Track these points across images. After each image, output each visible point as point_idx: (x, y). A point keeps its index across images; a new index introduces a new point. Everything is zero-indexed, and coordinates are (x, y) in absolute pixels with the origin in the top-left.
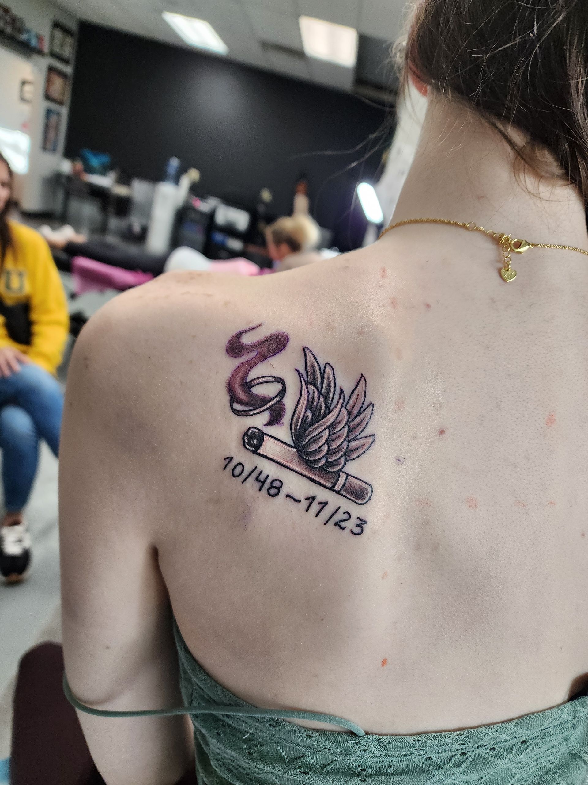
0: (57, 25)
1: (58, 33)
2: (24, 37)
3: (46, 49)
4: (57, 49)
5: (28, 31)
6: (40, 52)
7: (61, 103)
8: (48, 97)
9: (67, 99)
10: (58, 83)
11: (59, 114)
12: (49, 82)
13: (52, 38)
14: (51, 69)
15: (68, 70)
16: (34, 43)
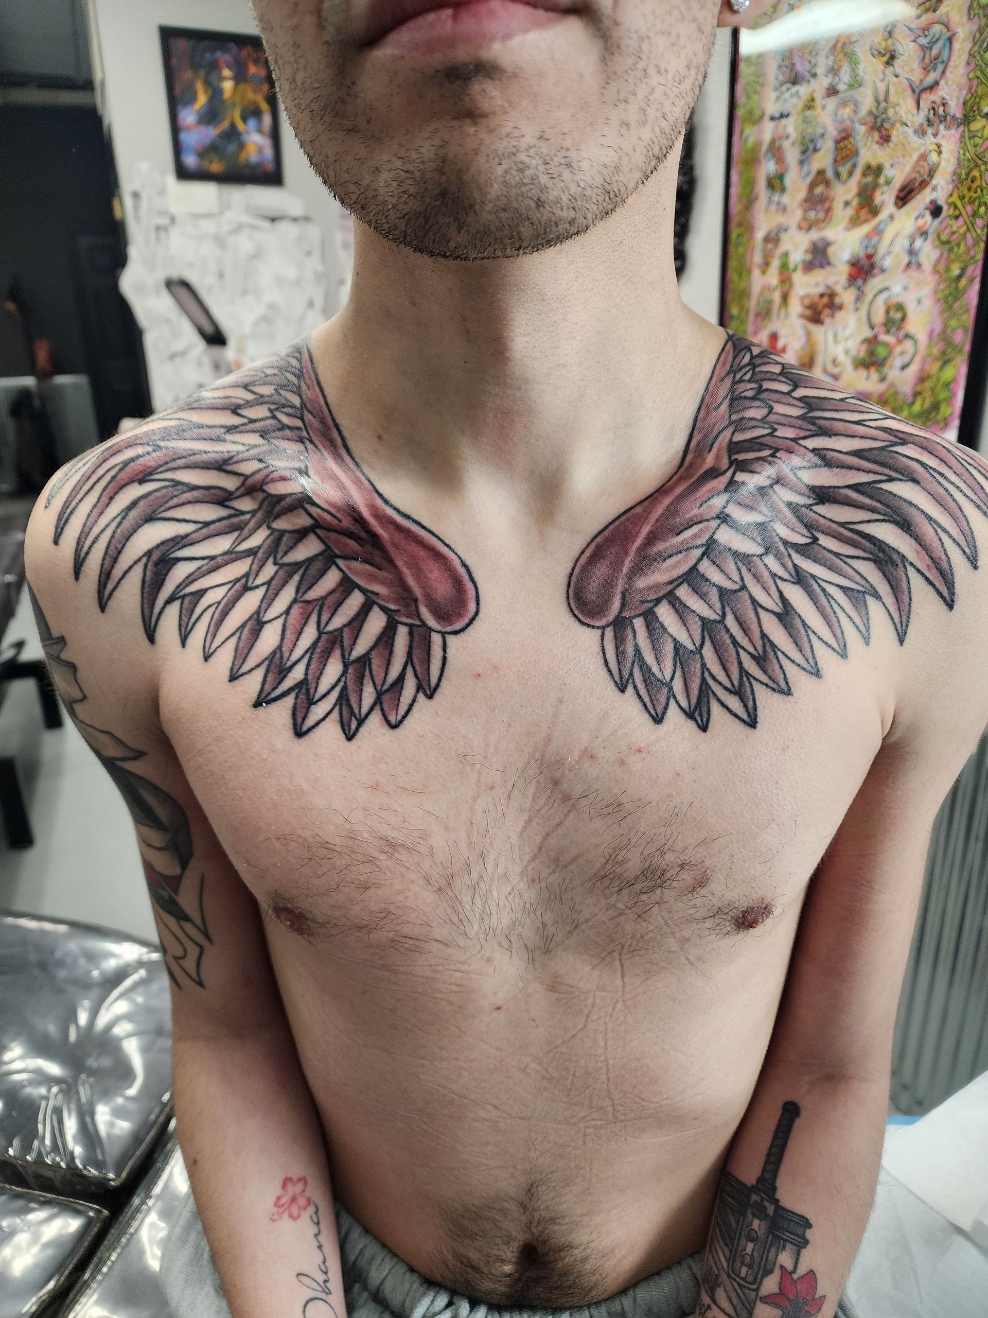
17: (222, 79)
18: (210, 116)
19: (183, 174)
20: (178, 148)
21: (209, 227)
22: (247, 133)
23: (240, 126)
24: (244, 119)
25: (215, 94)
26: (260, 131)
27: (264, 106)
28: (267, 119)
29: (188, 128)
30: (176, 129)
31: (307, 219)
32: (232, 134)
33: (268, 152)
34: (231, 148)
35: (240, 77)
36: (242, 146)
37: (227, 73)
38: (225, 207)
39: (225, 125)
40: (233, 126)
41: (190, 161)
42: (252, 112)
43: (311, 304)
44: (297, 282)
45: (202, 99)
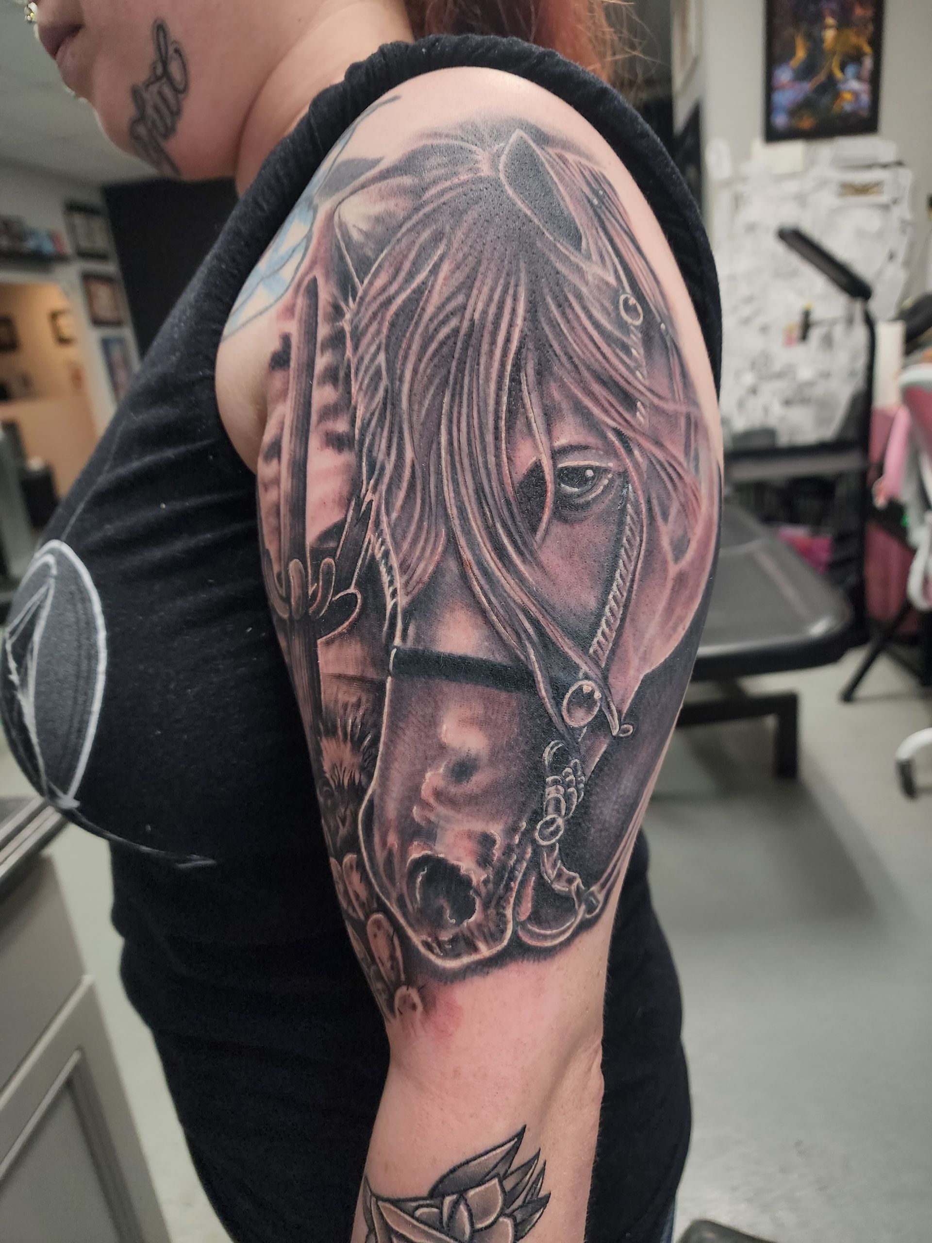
0: (73, 208)
1: (78, 220)
2: (31, 244)
3: (68, 248)
4: (85, 244)
5: (32, 233)
6: (61, 258)
7: (117, 323)
8: (97, 322)
9: (125, 313)
10: (103, 294)
11: (121, 341)
12: (90, 298)
13: (72, 229)
14: (87, 278)
15: (111, 268)
16: (48, 247)
17: (826, 27)
18: (807, 71)
19: (772, 135)
20: (769, 110)
21: (792, 187)
22: (846, 81)
23: (838, 74)
24: (842, 69)
25: (815, 44)
26: (858, 78)
27: (867, 49)
28: (868, 63)
29: (783, 87)
30: (769, 89)
31: (899, 164)
32: (830, 87)
33: (865, 98)
34: (825, 100)
35: (844, 23)
36: (837, 97)
37: (830, 21)
38: (811, 163)
39: (821, 77)
40: (831, 77)
41: (781, 121)
42: (854, 58)
43: (892, 257)
44: (880, 235)
45: (801, 54)
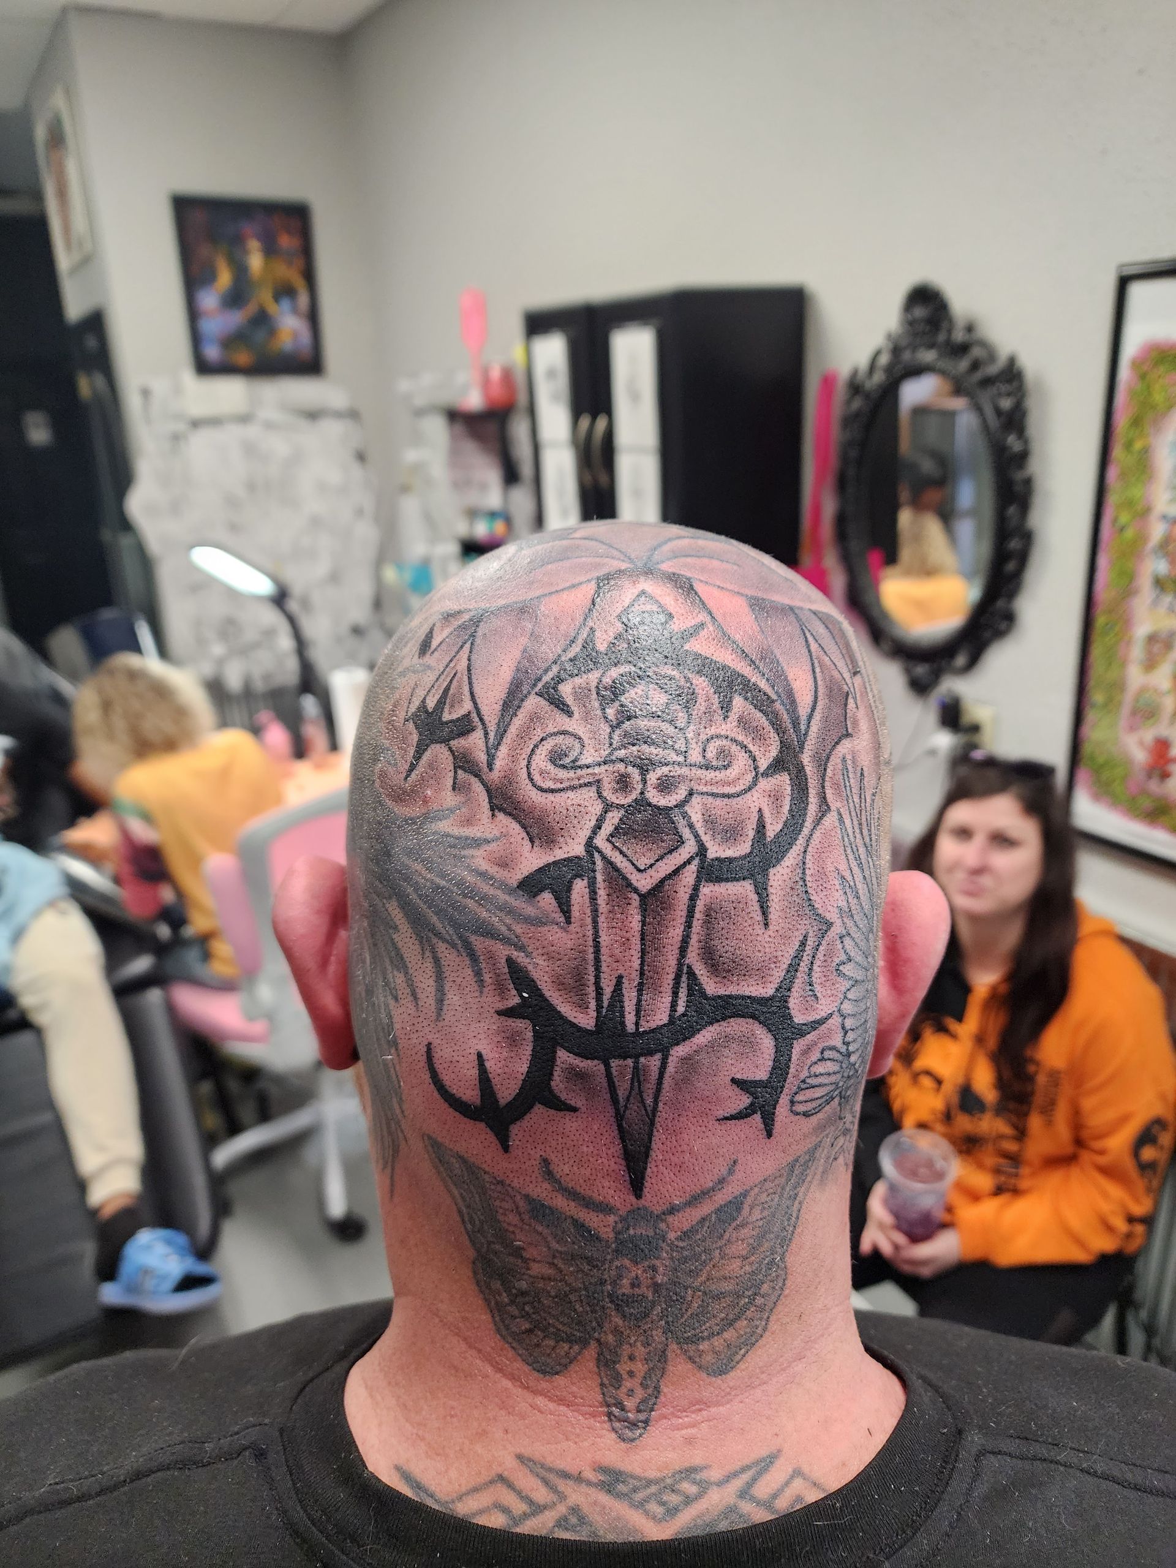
17: (250, 251)
18: (235, 298)
19: (204, 368)
20: (196, 339)
22: (280, 315)
23: (272, 308)
24: (276, 300)
25: (240, 271)
26: (295, 311)
27: (299, 282)
28: (303, 299)
29: (209, 314)
30: (193, 314)
32: (262, 320)
33: (305, 337)
34: (260, 336)
35: (270, 250)
36: (272, 332)
37: (254, 244)
38: (255, 401)
39: (251, 309)
40: (262, 308)
41: (212, 352)
42: (285, 291)
44: (343, 489)
45: (225, 278)
